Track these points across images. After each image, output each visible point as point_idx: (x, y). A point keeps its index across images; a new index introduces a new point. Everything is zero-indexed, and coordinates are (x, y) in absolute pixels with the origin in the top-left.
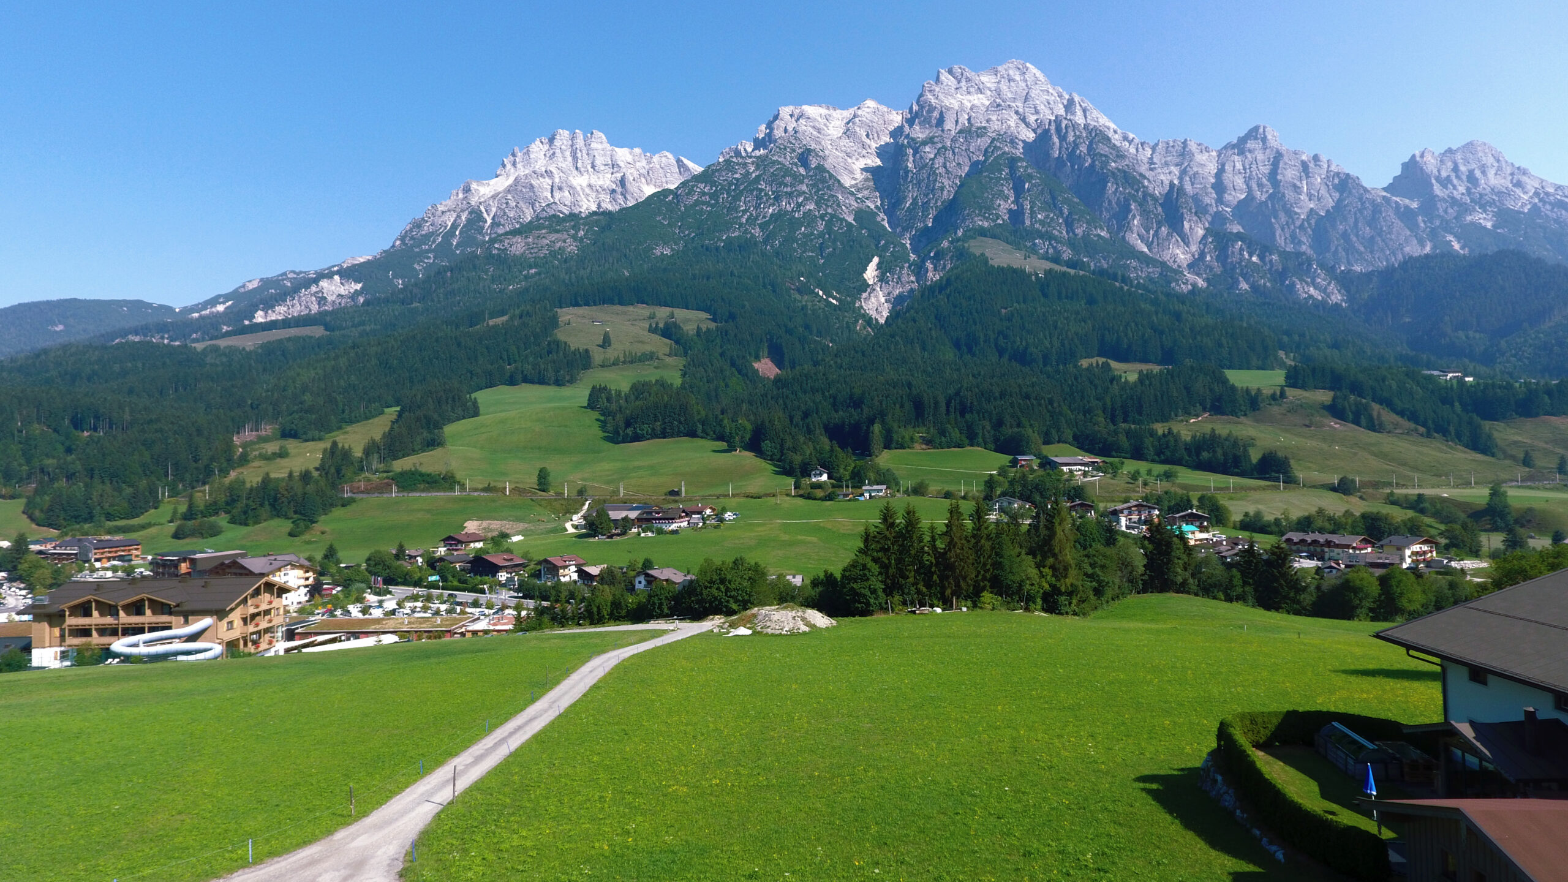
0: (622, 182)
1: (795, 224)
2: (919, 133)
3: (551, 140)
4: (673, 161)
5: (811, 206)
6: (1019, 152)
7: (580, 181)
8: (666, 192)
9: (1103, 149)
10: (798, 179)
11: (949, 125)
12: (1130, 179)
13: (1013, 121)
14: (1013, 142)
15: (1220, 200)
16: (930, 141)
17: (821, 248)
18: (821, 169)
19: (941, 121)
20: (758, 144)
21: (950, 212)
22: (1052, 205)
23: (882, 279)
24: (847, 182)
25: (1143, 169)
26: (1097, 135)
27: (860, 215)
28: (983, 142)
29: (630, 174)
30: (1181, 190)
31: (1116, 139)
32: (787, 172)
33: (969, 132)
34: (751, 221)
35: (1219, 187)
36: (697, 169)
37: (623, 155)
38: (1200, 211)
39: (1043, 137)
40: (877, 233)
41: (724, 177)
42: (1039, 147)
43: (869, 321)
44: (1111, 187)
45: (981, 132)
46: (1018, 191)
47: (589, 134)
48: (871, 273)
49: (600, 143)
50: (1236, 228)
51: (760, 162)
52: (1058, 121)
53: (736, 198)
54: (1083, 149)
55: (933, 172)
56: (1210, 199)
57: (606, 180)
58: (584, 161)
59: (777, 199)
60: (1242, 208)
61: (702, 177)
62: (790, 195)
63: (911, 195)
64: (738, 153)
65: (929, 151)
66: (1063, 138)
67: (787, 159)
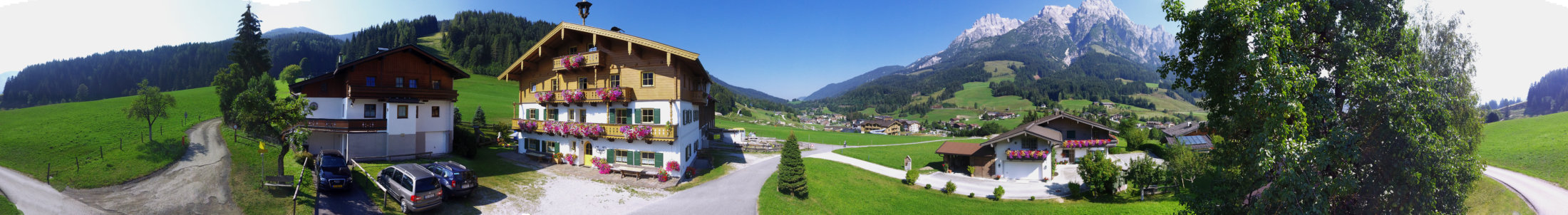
0: (1004, 27)
1: (1047, 38)
2: (1081, 15)
3: (986, 17)
4: (1016, 21)
5: (1052, 33)
6: (1105, 23)
7: (992, 28)
8: (1014, 30)
9: (1125, 24)
10: (1049, 26)
11: (1088, 13)
12: (1131, 33)
13: (1104, 14)
14: (1104, 19)
15: (1152, 42)
16: (1083, 17)
17: (1054, 45)
18: (1055, 23)
19: (1086, 12)
20: (1039, 16)
21: (1088, 37)
22: (1113, 38)
23: (1070, 54)
24: (1062, 27)
25: (1135, 31)
26: (1124, 21)
27: (1065, 37)
28: (1097, 19)
29: (1006, 25)
30: (1143, 38)
31: (1129, 22)
32: (1046, 24)
33: (1093, 16)
34: (1036, 37)
35: (1152, 38)
36: (1023, 23)
37: (1004, 20)
38: (1147, 43)
39: (1112, 19)
40: (1069, 42)
41: (1030, 25)
42: (1110, 22)
43: (1066, 66)
44: (1127, 35)
45: (1096, 16)
46: (1105, 33)
47: (995, 14)
48: (1067, 53)
49: (998, 17)
50: (1155, 49)
51: (1039, 21)
52: (1115, 16)
53: (1032, 31)
54: (1121, 24)
55: (1084, 26)
56: (1149, 41)
57: (999, 27)
58: (994, 22)
59: (1043, 31)
60: (1156, 44)
61: (1024, 25)
62: (1046, 30)
63: (1078, 32)
64: (1034, 18)
65: (1083, 20)
66: (1116, 20)
67: (1046, 20)
